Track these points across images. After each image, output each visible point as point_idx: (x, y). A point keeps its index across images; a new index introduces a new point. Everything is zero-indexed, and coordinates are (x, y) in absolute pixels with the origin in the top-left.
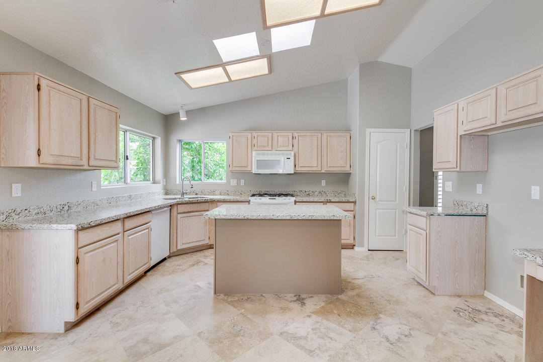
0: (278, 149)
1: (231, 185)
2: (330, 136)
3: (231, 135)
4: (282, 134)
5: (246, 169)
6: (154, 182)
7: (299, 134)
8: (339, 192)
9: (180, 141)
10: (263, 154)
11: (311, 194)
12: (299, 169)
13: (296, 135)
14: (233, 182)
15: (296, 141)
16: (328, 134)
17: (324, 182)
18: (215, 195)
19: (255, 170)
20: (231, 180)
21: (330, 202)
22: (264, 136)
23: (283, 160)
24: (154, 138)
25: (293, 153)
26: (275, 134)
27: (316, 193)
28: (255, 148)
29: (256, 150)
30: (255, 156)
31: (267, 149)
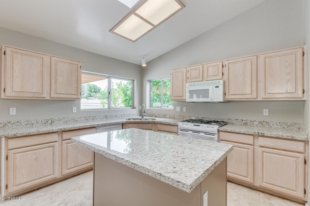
0: (208, 79)
1: (177, 111)
2: (270, 57)
3: (171, 72)
4: (213, 64)
5: (182, 98)
6: (134, 108)
7: (229, 62)
8: (289, 124)
9: (150, 81)
10: (194, 85)
11: (248, 124)
12: (229, 97)
13: (226, 63)
14: (178, 109)
15: (226, 70)
16: (266, 55)
17: (266, 112)
18: (166, 118)
19: (188, 100)
20: (177, 107)
21: (263, 136)
22: (196, 69)
23: (211, 88)
24: (134, 80)
25: (222, 81)
26: (205, 65)
27: (255, 123)
28: (189, 80)
29: (189, 82)
30: (189, 87)
31: (199, 80)
